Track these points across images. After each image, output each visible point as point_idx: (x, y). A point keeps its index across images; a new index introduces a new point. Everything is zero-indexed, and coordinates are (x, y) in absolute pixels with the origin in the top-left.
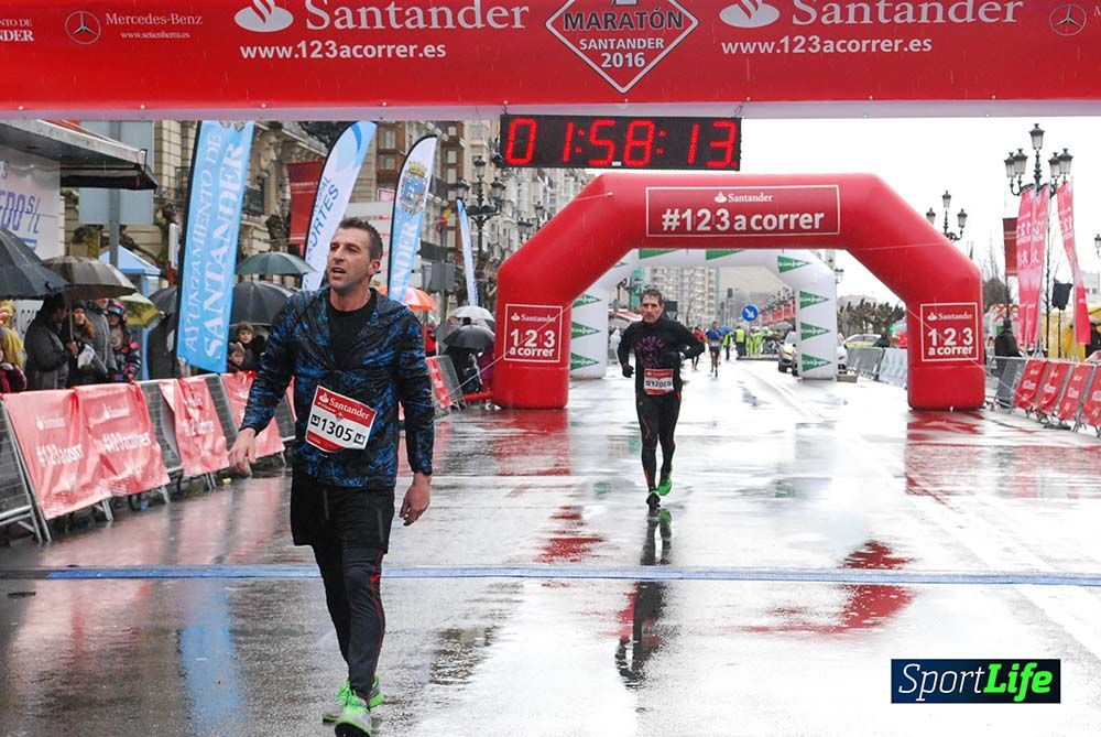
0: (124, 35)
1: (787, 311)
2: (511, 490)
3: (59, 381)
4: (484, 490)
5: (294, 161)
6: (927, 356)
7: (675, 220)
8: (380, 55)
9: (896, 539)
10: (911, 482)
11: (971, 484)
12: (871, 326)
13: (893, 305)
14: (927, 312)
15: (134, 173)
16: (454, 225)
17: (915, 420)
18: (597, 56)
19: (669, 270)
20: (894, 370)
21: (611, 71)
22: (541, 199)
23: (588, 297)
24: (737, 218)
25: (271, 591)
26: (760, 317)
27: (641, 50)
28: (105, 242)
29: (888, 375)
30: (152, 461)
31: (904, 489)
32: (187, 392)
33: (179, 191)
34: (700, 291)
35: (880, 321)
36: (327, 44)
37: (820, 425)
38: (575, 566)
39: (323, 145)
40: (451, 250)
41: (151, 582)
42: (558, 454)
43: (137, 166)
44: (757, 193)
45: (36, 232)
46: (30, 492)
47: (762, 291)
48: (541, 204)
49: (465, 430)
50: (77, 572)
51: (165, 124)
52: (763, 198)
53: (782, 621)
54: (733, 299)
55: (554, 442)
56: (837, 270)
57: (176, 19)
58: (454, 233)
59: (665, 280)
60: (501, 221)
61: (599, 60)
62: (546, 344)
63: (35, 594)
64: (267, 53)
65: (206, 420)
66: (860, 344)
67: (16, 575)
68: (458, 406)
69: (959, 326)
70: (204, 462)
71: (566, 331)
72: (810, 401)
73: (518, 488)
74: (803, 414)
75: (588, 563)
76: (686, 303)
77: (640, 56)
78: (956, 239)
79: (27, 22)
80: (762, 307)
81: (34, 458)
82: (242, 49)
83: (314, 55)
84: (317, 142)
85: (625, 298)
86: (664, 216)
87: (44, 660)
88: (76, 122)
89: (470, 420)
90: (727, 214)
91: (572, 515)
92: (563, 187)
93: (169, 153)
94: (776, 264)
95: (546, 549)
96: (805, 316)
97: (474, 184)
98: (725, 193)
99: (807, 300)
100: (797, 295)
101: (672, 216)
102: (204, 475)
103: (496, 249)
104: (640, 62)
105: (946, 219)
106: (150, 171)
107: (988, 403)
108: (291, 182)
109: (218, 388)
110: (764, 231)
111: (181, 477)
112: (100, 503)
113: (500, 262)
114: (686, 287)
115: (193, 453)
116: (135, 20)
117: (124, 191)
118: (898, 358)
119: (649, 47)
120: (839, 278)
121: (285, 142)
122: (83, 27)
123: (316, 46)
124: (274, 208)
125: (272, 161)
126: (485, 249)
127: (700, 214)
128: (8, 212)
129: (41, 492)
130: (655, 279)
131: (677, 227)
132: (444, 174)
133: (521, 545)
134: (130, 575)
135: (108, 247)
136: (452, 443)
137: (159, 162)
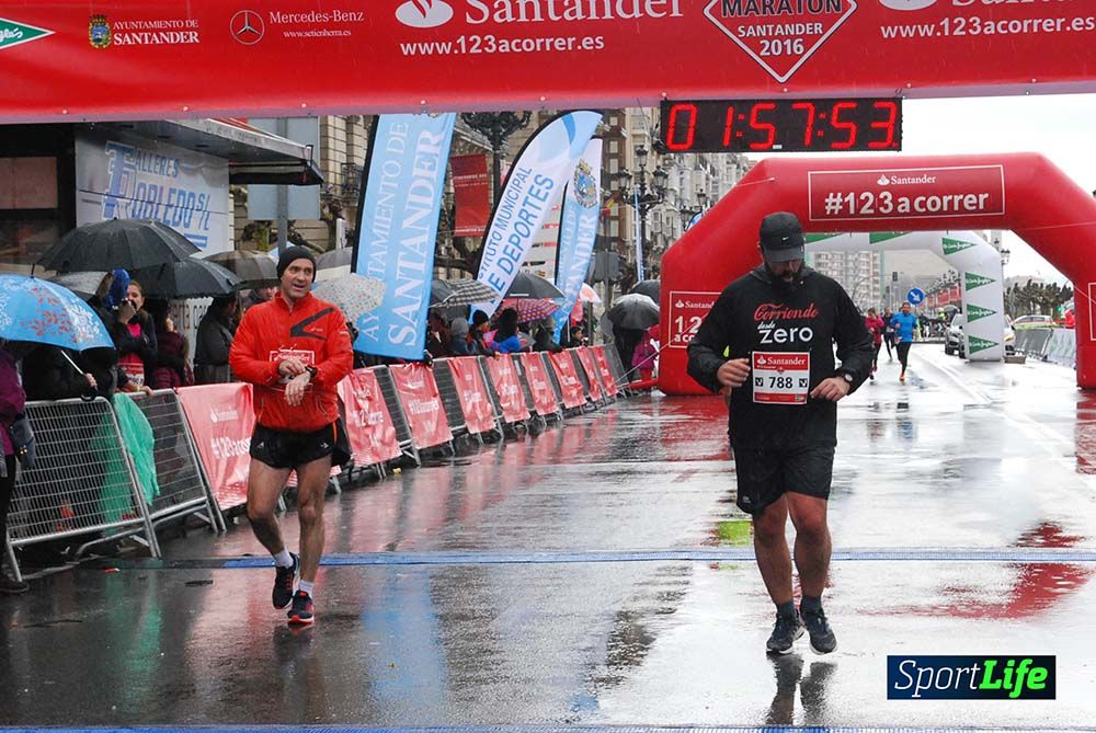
0: (286, 35)
1: (953, 294)
2: (677, 475)
4: (653, 475)
5: (458, 155)
7: (838, 204)
8: (539, 49)
9: (1067, 517)
10: (1081, 461)
12: (1038, 307)
13: (1060, 285)
15: (301, 169)
16: (617, 214)
17: (1084, 399)
18: (755, 43)
19: (833, 255)
20: (1063, 351)
21: (770, 60)
22: (703, 187)
24: (900, 200)
25: (442, 577)
26: (926, 300)
27: (798, 37)
28: (274, 239)
29: (1057, 356)
31: (1075, 468)
32: (357, 384)
33: (345, 187)
34: (865, 276)
35: (1048, 302)
36: (486, 38)
37: (988, 407)
39: (486, 138)
40: (614, 239)
41: (325, 570)
42: (724, 439)
43: (304, 162)
44: (920, 175)
45: (206, 229)
46: (205, 484)
47: (928, 274)
48: (704, 192)
49: (631, 417)
50: (252, 560)
51: (331, 120)
52: (926, 180)
54: (899, 282)
56: (1003, 252)
57: (338, 16)
58: (617, 222)
59: (830, 264)
60: (664, 210)
61: (758, 48)
63: (212, 582)
64: (426, 49)
65: (375, 411)
66: (1028, 325)
67: (192, 564)
68: (624, 394)
70: (375, 452)
72: (978, 383)
73: (684, 473)
74: (971, 396)
76: (851, 288)
77: (799, 43)
79: (193, 23)
80: (928, 290)
81: (209, 451)
82: (402, 45)
83: (473, 50)
84: (480, 136)
86: (827, 200)
87: (221, 645)
88: (245, 120)
89: (637, 407)
90: (890, 197)
92: (724, 173)
93: (335, 150)
94: (941, 246)
95: (713, 532)
96: (971, 297)
97: (636, 173)
98: (888, 176)
99: (973, 281)
100: (963, 277)
101: (834, 200)
102: (375, 465)
103: (659, 238)
104: (798, 50)
106: (316, 166)
109: (387, 379)
110: (927, 212)
111: (353, 466)
113: (664, 250)
114: (851, 272)
115: (363, 443)
116: (298, 18)
117: (292, 188)
118: (1067, 338)
119: (808, 32)
120: (1006, 259)
122: (247, 27)
123: (475, 40)
126: (648, 238)
127: (863, 197)
128: (179, 209)
129: (216, 484)
130: (819, 264)
131: (840, 210)
132: (606, 164)
133: (689, 529)
135: (276, 244)
136: (620, 430)
137: (325, 159)
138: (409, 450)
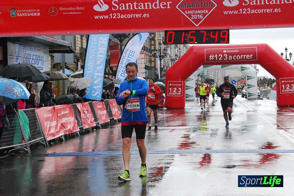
0: (64, 13)
1: (244, 81)
2: (170, 130)
3: (49, 104)
4: (163, 131)
5: (111, 45)
6: (282, 92)
8: (132, 17)
9: (274, 141)
10: (278, 126)
12: (266, 84)
13: (272, 79)
14: (281, 80)
15: (68, 49)
16: (154, 60)
17: (279, 109)
19: (212, 71)
20: (273, 96)
21: (194, 20)
22: (177, 53)
23: (190, 79)
24: (229, 56)
25: (107, 158)
26: (236, 83)
27: (202, 14)
28: (61, 68)
29: (271, 98)
30: (75, 125)
31: (276, 128)
32: (84, 106)
33: (81, 54)
34: (220, 76)
35: (269, 83)
36: (117, 14)
37: (253, 111)
38: (188, 150)
39: (118, 40)
40: (153, 67)
41: (75, 157)
42: (183, 121)
43: (69, 47)
45: (43, 65)
46: (43, 134)
47: (237, 76)
50: (56, 154)
51: (77, 36)
52: (236, 51)
53: (244, 163)
55: (182, 117)
56: (257, 70)
57: (78, 8)
58: (154, 62)
59: (211, 74)
60: (166, 59)
61: (190, 17)
62: (179, 91)
63: (45, 160)
64: (101, 17)
65: (89, 114)
66: (264, 89)
67: (39, 155)
70: (89, 125)
71: (184, 88)
72: (250, 105)
73: (172, 130)
74: (249, 108)
75: (191, 149)
76: (216, 80)
77: (202, 16)
78: (289, 60)
79: (38, 10)
80: (237, 80)
81: (44, 125)
82: (95, 16)
83: (114, 17)
85: (200, 79)
86: (210, 57)
87: (47, 178)
88: (53, 36)
90: (227, 56)
91: (187, 137)
92: (182, 49)
93: (78, 44)
94: (240, 69)
95: (180, 146)
96: (248, 82)
97: (159, 49)
98: (226, 50)
99: (249, 78)
100: (246, 77)
101: (212, 57)
102: (89, 128)
103: (165, 67)
105: (286, 55)
106: (72, 48)
108: (110, 50)
109: (92, 105)
110: (237, 60)
111: (83, 129)
112: (61, 136)
113: (166, 70)
114: (216, 75)
115: (85, 122)
116: (67, 9)
117: (66, 54)
118: (274, 93)
119: (204, 13)
120: (258, 72)
122: (53, 11)
123: (115, 15)
126: (162, 67)
127: (219, 56)
128: (35, 60)
129: (46, 133)
130: (208, 73)
131: (213, 59)
132: (151, 47)
133: (173, 145)
134: (69, 155)
137: (75, 46)
138: (98, 124)
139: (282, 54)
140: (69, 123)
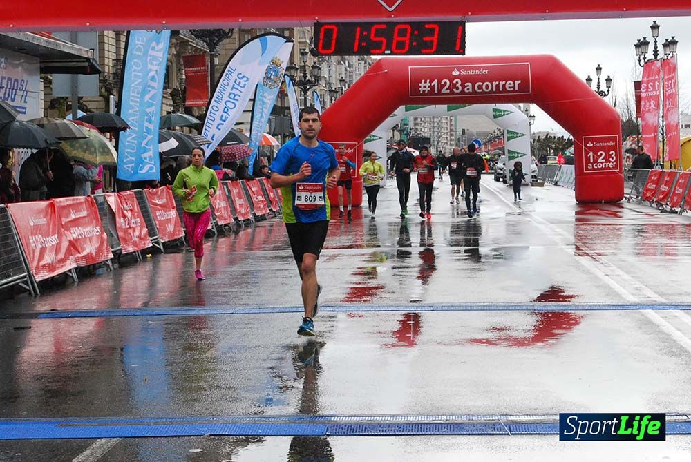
1: (500, 143)
2: (326, 258)
5: (187, 54)
6: (587, 169)
7: (427, 87)
9: (567, 283)
10: (578, 248)
11: (615, 249)
12: (552, 151)
13: (566, 138)
14: (587, 141)
15: (87, 64)
17: (580, 209)
20: (567, 178)
22: (343, 75)
23: (374, 136)
24: (466, 84)
25: (177, 323)
26: (483, 147)
28: (69, 108)
29: (564, 182)
30: (101, 244)
31: (573, 252)
32: (123, 200)
33: (115, 75)
34: (445, 131)
35: (558, 148)
37: (520, 214)
38: (367, 304)
39: (205, 44)
40: (285, 108)
41: (103, 319)
42: (356, 235)
43: (88, 59)
44: (479, 68)
45: (25, 102)
46: (26, 265)
47: (484, 130)
48: (344, 78)
50: (56, 314)
51: (106, 33)
52: (482, 72)
53: (495, 335)
54: (466, 136)
55: (353, 227)
56: (530, 116)
59: (423, 124)
60: (318, 90)
63: (30, 328)
65: (135, 218)
67: (18, 316)
69: (607, 150)
73: (331, 257)
74: (510, 207)
75: (374, 302)
76: (436, 139)
78: (605, 95)
80: (484, 141)
81: (28, 243)
84: (202, 43)
86: (420, 85)
87: (37, 368)
88: (50, 33)
90: (460, 82)
91: (365, 273)
92: (357, 67)
93: (109, 51)
94: (491, 114)
95: (348, 294)
96: (510, 145)
97: (301, 67)
98: (459, 69)
99: (512, 135)
101: (425, 84)
102: (135, 252)
105: (599, 83)
106: (96, 62)
107: (626, 198)
108: (185, 68)
109: (142, 198)
110: (483, 92)
111: (120, 253)
112: (70, 271)
114: (436, 129)
115: (127, 238)
117: (80, 76)
118: (569, 171)
120: (532, 121)
121: (181, 42)
124: (176, 84)
125: (173, 54)
127: (443, 82)
128: (7, 90)
129: (33, 264)
130: (416, 124)
131: (429, 91)
133: (333, 292)
134: (90, 315)
135: (71, 111)
137: (102, 57)
138: (157, 243)
139: (589, 80)
140: (88, 240)
